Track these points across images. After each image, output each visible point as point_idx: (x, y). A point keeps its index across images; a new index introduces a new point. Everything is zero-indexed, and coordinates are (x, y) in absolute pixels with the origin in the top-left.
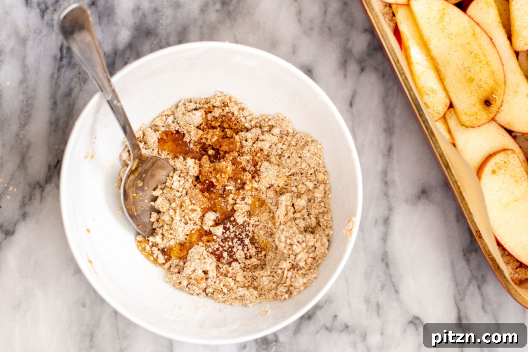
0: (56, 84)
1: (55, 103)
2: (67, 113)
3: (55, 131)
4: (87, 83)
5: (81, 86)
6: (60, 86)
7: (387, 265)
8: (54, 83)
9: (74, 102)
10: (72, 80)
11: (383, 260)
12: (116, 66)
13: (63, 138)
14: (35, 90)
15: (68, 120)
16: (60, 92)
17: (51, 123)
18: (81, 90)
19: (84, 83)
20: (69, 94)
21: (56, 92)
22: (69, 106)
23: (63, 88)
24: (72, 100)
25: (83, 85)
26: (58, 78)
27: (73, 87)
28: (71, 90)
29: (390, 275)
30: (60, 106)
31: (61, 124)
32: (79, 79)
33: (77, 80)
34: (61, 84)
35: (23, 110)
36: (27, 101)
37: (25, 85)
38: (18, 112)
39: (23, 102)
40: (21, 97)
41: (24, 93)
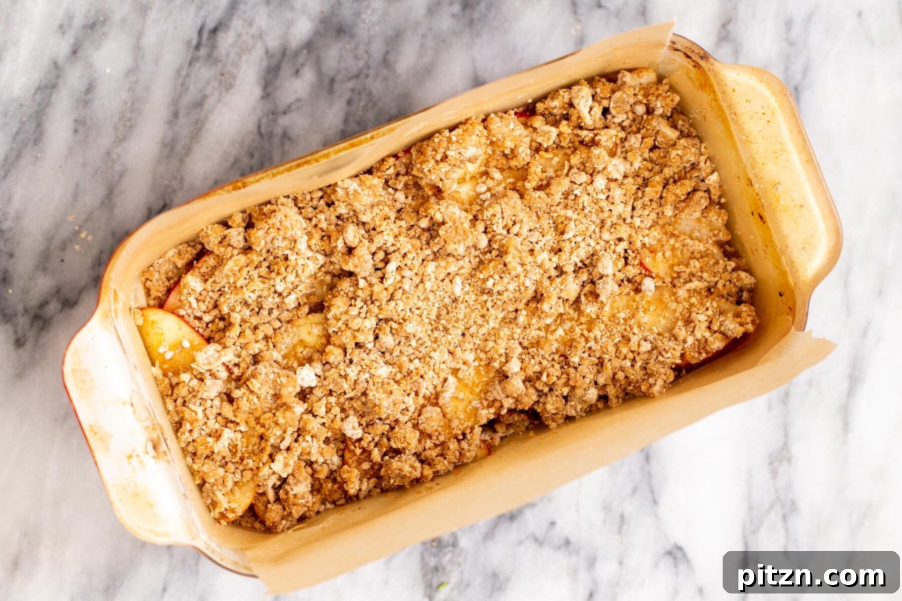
0: (182, 85)
1: (176, 115)
2: (191, 132)
3: (168, 157)
4: (232, 91)
5: (220, 94)
6: (188, 88)
7: (647, 458)
8: (180, 82)
9: (206, 117)
10: (208, 83)
12: (281, 73)
13: (178, 170)
14: (147, 88)
15: (191, 143)
16: (187, 99)
17: (164, 145)
18: (219, 101)
19: (227, 90)
20: (199, 104)
21: (180, 96)
22: (197, 122)
23: (192, 94)
24: (203, 114)
25: (224, 93)
26: (188, 75)
27: (207, 93)
28: (205, 97)
29: (650, 475)
30: (182, 120)
31: (179, 148)
32: (220, 82)
33: (216, 84)
34: (191, 87)
35: (124, 116)
36: (133, 103)
37: (134, 78)
38: (116, 118)
39: (126, 103)
40: (125, 95)
41: (130, 89)
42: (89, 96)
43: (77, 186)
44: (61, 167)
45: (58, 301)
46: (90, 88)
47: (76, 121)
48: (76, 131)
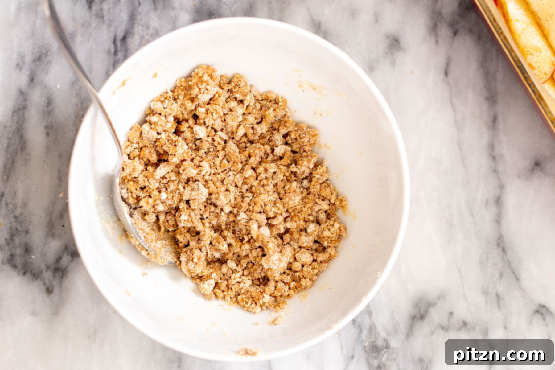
7: (504, 250)
11: (498, 245)
29: (508, 261)
35: (78, 115)
36: (82, 104)
37: (78, 87)
38: (73, 118)
39: (77, 105)
40: (75, 100)
41: (77, 95)
42: (50, 108)
43: (59, 171)
44: (44, 161)
45: (68, 254)
46: (49, 102)
47: (46, 127)
48: (48, 134)
